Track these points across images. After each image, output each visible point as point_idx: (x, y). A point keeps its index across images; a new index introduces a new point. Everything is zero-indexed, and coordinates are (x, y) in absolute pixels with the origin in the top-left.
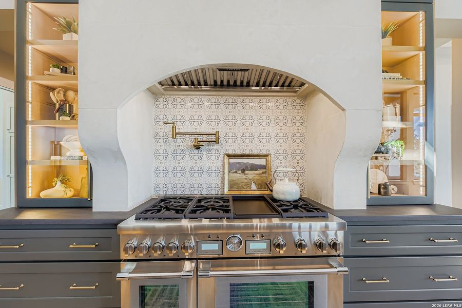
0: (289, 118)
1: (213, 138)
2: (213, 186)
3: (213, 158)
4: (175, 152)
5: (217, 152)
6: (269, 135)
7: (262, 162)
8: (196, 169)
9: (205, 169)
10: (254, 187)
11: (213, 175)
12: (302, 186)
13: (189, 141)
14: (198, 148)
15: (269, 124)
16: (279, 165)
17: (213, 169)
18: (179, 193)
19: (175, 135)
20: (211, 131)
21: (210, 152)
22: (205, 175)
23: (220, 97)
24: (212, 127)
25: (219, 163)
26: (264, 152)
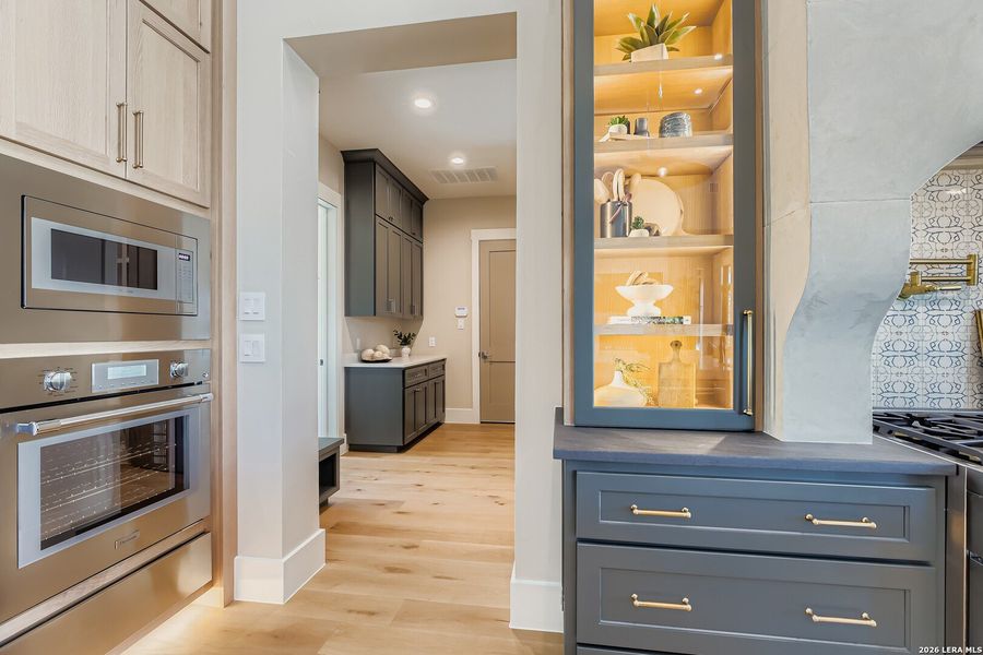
2: (945, 388)
3: (945, 320)
5: (954, 307)
8: (900, 346)
9: (924, 346)
11: (945, 362)
17: (945, 346)
21: (936, 307)
22: (925, 363)
23: (964, 172)
24: (940, 246)
25: (959, 333)
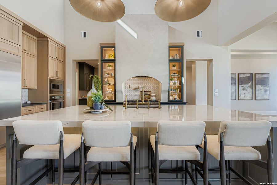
0: (155, 83)
1: (138, 88)
4: (129, 91)
5: (139, 91)
6: (150, 87)
7: (149, 93)
8: (134, 95)
9: (136, 95)
10: (147, 99)
12: (156, 99)
13: (133, 88)
14: (135, 90)
15: (150, 84)
16: (153, 94)
17: (138, 95)
18: (130, 100)
19: (130, 87)
20: (137, 86)
21: (137, 91)
25: (139, 93)
26: (149, 91)
